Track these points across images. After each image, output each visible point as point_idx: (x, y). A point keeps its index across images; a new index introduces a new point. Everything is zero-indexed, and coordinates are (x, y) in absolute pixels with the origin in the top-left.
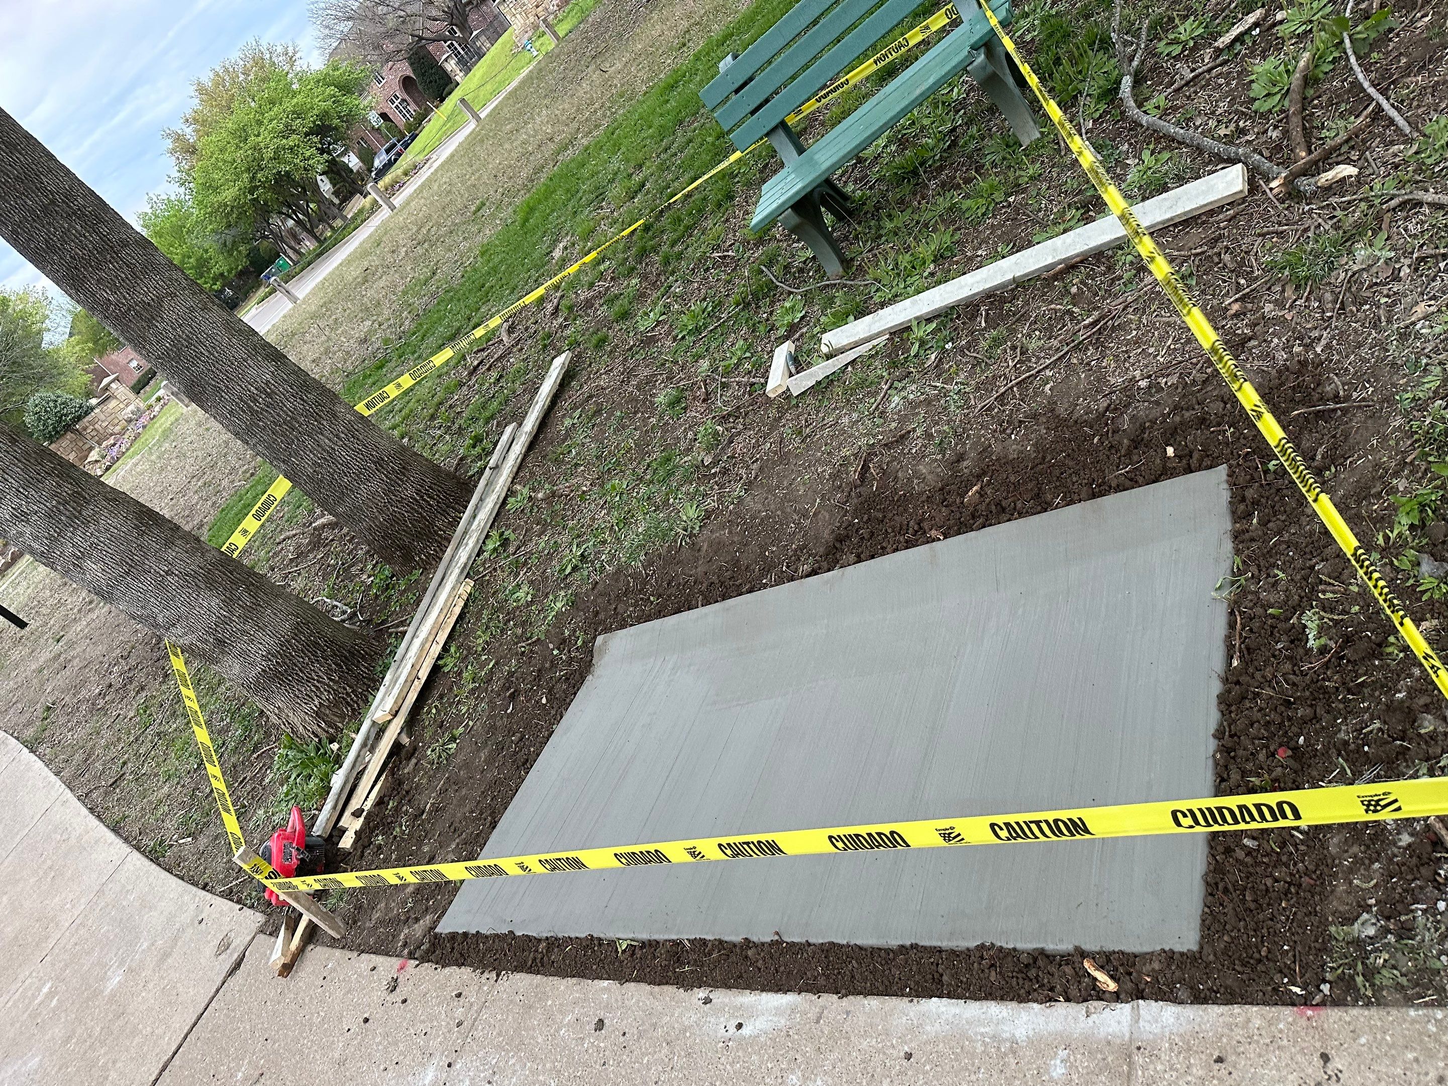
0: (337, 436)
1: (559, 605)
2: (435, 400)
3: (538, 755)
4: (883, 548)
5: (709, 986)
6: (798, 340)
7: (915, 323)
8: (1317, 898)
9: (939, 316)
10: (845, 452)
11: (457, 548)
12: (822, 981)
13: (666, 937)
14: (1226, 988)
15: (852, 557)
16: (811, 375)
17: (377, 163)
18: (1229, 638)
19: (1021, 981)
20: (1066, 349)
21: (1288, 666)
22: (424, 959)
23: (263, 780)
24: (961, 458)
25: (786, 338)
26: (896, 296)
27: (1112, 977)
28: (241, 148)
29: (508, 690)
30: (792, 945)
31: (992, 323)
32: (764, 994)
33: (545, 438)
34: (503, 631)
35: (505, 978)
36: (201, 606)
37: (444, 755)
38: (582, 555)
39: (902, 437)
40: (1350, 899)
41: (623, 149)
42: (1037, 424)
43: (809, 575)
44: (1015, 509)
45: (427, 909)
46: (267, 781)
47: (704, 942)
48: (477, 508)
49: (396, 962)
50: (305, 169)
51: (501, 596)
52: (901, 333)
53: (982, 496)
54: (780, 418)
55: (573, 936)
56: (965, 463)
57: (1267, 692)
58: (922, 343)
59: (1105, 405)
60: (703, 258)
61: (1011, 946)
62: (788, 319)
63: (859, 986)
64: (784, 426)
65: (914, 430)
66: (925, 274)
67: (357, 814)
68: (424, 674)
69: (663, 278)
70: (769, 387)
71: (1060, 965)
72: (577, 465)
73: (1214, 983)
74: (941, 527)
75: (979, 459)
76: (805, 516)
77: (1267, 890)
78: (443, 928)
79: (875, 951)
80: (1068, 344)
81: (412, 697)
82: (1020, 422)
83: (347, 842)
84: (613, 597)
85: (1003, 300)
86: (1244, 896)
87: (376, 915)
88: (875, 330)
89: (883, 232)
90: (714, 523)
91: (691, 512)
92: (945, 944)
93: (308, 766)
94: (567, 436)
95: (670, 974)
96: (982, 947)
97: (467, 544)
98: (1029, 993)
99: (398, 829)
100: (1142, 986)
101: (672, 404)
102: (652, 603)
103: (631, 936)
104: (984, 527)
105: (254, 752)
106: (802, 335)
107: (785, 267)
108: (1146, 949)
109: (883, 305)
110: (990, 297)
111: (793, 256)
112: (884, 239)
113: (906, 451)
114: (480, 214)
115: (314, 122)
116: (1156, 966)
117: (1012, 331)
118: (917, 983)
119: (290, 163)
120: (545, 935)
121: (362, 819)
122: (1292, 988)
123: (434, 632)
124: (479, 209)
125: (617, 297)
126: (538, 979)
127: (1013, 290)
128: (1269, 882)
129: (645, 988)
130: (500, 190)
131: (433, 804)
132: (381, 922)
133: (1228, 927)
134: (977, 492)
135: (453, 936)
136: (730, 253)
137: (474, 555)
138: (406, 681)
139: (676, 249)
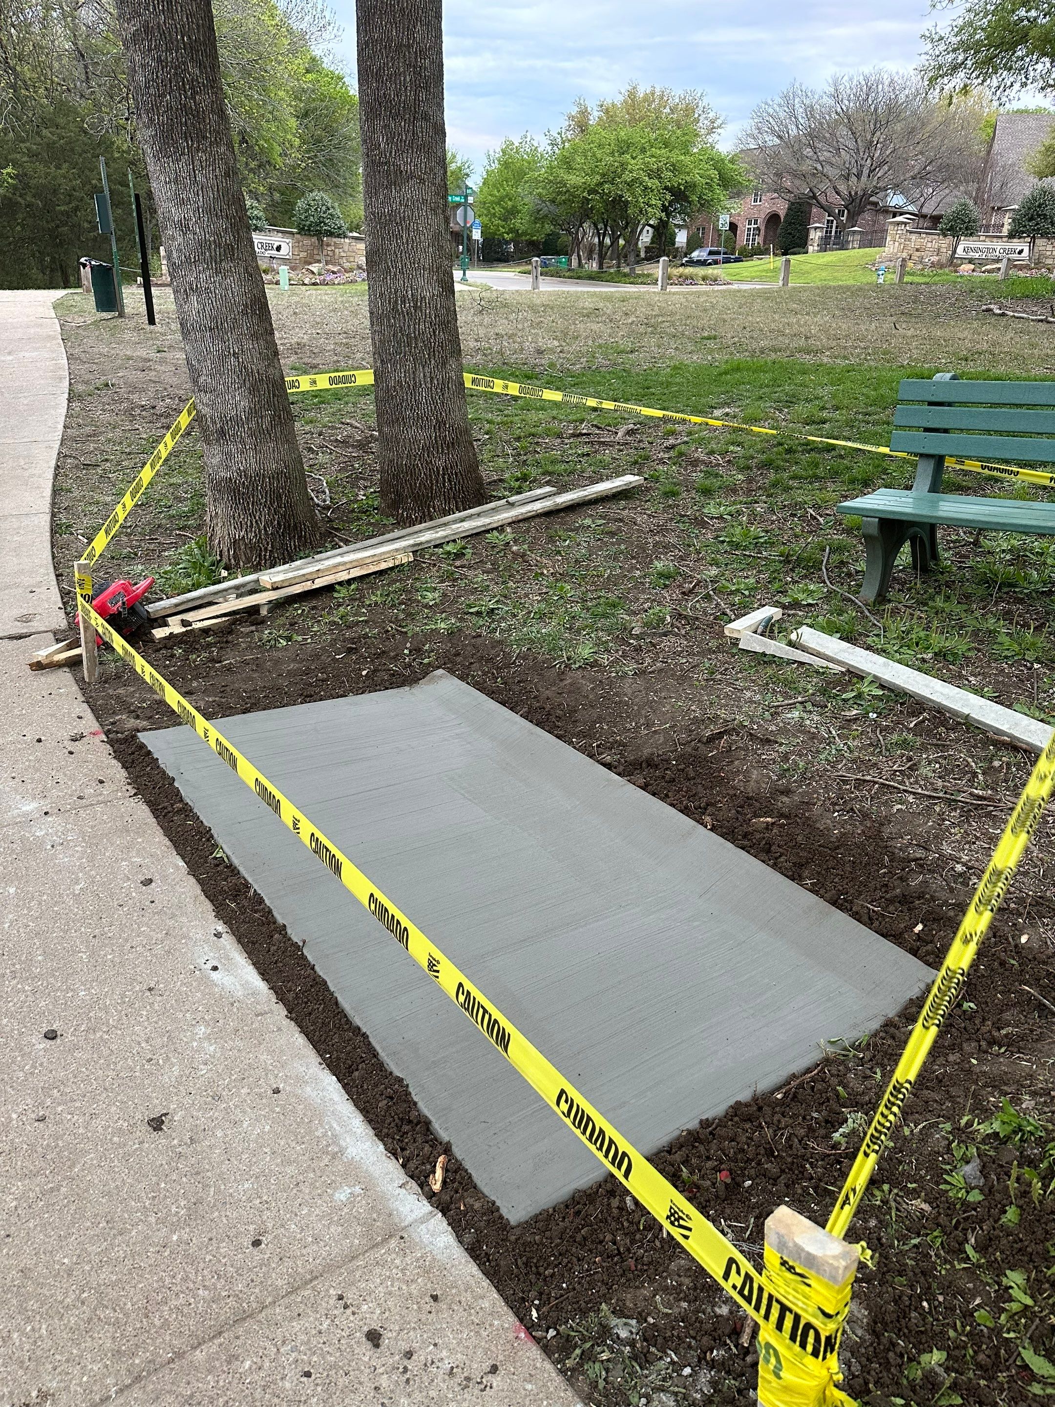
0: (432, 379)
1: (443, 625)
2: (533, 430)
3: (321, 700)
4: (667, 796)
5: (231, 929)
6: (789, 615)
7: (870, 679)
8: (623, 1280)
9: (892, 690)
10: (722, 713)
11: (429, 529)
12: (290, 996)
13: (246, 876)
14: (497, 1265)
15: (642, 781)
16: (765, 644)
17: (695, 255)
18: (794, 1076)
19: (393, 1125)
20: (941, 795)
21: (802, 1132)
22: (111, 742)
23: (165, 551)
24: (787, 792)
25: (784, 607)
26: (884, 651)
27: (444, 1182)
28: (613, 156)
29: (353, 644)
30: (304, 957)
31: (918, 730)
32: (252, 967)
33: (562, 518)
34: (393, 606)
35: (136, 800)
36: (234, 397)
37: (273, 642)
38: (493, 610)
39: (768, 741)
40: (641, 1305)
41: (841, 388)
42: (861, 823)
43: (604, 765)
44: (776, 858)
45: (151, 717)
46: (166, 554)
47: (261, 901)
48: (470, 517)
49: (95, 726)
50: (641, 211)
51: (418, 584)
52: (854, 675)
53: (767, 828)
54: (714, 651)
55: (201, 818)
56: (785, 799)
57: (769, 1133)
58: (859, 696)
59: (918, 856)
60: (801, 505)
61: (416, 1099)
62: (801, 596)
63: (306, 1022)
64: (710, 659)
65: (781, 744)
66: (919, 656)
67: (185, 623)
68: (319, 583)
69: (761, 492)
70: (731, 626)
71: (427, 1142)
72: (559, 553)
73: (494, 1254)
74: (717, 821)
75: (797, 806)
76: (648, 726)
77: (601, 1242)
78: (143, 737)
79: (342, 1014)
80: (946, 793)
81: (297, 589)
82: (852, 809)
83: (159, 633)
84: (479, 654)
85: (944, 723)
86: (582, 1228)
87: (121, 691)
88: (841, 657)
89: (931, 603)
90: (593, 672)
91: (585, 651)
92: (382, 1055)
93: (195, 568)
94: (576, 530)
95: (220, 898)
96: (400, 1080)
97: (437, 532)
98: (387, 1135)
99: (194, 656)
100: (453, 1206)
101: (661, 575)
102: (496, 682)
103: (229, 853)
104: (743, 848)
105: (179, 529)
106: (794, 615)
107: (842, 562)
108: (486, 1190)
109: (869, 648)
110: (939, 712)
111: (857, 561)
112: (926, 608)
113: (759, 752)
114: (705, 342)
115: (679, 184)
116: (477, 1205)
117: (924, 748)
118: (338, 1059)
119: (635, 197)
120: (188, 801)
121: (184, 629)
122: (534, 1310)
123: (354, 564)
124: (709, 338)
125: (717, 475)
126: (152, 821)
127: (959, 723)
128: (609, 1237)
129: (198, 890)
130: (736, 339)
131: (231, 663)
132: (118, 697)
133: (548, 1234)
134: (767, 823)
135: (142, 746)
136: (821, 519)
137: (433, 543)
138: (304, 575)
139: (791, 482)
